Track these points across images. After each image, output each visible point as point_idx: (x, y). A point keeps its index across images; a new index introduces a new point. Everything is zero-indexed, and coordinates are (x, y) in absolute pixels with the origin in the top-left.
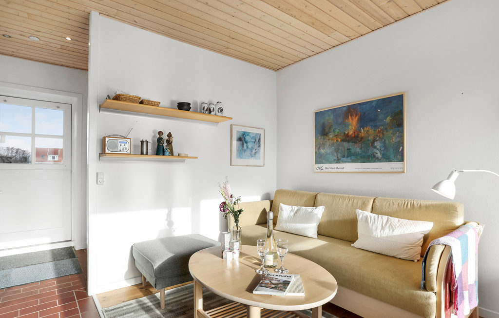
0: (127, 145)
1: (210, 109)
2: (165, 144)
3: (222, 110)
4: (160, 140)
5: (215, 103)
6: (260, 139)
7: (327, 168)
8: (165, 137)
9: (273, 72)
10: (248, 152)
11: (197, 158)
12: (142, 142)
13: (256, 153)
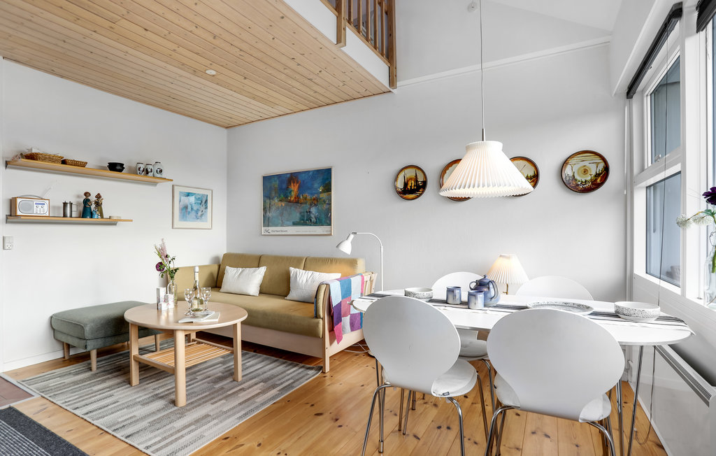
0: (46, 207)
1: (147, 170)
2: (93, 206)
3: (161, 171)
4: (86, 201)
5: (153, 163)
6: (206, 201)
7: (273, 231)
8: (93, 198)
9: (224, 129)
10: (193, 214)
11: (131, 221)
12: (65, 204)
13: (202, 215)
